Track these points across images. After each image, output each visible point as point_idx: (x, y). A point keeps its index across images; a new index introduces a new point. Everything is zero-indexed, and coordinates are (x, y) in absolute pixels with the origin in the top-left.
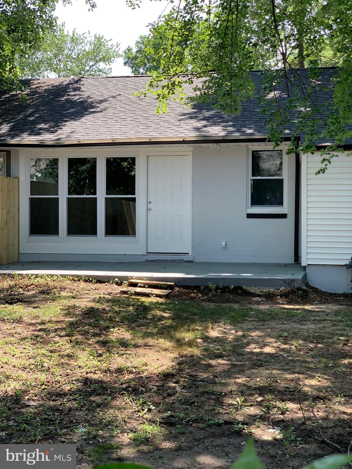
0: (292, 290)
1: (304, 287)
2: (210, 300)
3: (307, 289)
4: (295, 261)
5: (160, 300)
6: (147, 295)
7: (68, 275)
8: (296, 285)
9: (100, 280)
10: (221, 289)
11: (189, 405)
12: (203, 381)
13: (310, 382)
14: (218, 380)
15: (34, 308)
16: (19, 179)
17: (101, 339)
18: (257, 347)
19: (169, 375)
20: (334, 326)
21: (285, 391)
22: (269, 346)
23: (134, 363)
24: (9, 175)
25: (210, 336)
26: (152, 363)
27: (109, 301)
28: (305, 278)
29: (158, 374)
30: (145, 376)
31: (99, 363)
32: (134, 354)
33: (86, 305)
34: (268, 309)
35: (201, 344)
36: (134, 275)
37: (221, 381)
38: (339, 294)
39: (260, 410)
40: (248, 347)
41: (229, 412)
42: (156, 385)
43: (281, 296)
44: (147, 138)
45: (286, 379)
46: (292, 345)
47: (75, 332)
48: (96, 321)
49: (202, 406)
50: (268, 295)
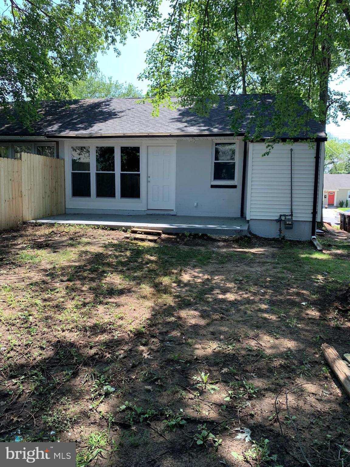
0: (241, 237)
1: (249, 235)
2: (185, 244)
3: (250, 236)
4: (241, 216)
5: (152, 244)
6: (143, 240)
7: (91, 225)
8: (244, 234)
9: (113, 228)
10: (193, 236)
11: (152, 383)
12: (170, 341)
13: (269, 340)
14: (185, 339)
15: (54, 252)
16: (64, 160)
17: (94, 285)
18: (219, 292)
19: (139, 334)
20: (274, 268)
21: (249, 355)
22: (229, 292)
23: (112, 316)
24: (58, 157)
25: (182, 279)
26: (128, 316)
27: (114, 245)
28: (249, 228)
29: (129, 332)
30: (117, 334)
31: (80, 316)
32: (116, 303)
33: (95, 249)
34: (225, 252)
35: (175, 289)
36: (135, 225)
37: (188, 340)
38: (271, 239)
39: (226, 392)
40: (212, 292)
41: (193, 397)
42: (124, 350)
43: (233, 241)
44: (146, 133)
45: (247, 337)
46: (247, 290)
47: (75, 277)
48: (96, 265)
49: (165, 386)
50: (225, 241)
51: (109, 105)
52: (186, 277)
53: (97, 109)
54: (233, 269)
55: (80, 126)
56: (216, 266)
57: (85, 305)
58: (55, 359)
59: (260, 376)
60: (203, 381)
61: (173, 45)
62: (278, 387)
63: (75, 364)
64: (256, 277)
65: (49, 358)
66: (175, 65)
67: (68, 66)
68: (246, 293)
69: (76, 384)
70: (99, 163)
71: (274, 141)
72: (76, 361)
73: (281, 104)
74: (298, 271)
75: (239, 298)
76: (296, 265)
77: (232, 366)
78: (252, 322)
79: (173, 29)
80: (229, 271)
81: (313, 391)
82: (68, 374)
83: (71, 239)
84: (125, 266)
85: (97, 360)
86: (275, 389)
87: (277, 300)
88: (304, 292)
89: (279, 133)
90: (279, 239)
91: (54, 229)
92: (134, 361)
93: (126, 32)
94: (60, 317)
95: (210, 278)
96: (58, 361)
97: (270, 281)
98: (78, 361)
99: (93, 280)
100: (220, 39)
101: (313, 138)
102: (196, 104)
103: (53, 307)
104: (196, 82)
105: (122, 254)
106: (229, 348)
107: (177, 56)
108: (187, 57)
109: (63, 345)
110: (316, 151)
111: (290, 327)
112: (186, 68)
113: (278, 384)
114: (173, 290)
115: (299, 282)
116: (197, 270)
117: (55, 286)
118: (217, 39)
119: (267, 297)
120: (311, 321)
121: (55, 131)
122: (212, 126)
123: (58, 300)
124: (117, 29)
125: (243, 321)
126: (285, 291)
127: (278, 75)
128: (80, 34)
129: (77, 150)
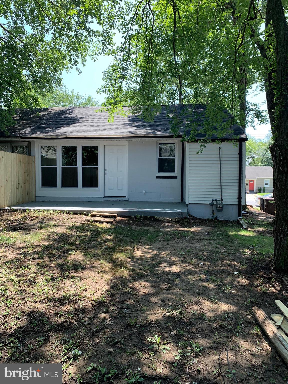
0: (182, 218)
1: (189, 217)
2: (136, 225)
4: (181, 201)
5: (109, 226)
6: (101, 222)
7: (57, 210)
8: (184, 216)
9: (75, 213)
10: (143, 218)
11: (114, 346)
12: (127, 309)
13: (209, 305)
14: (140, 306)
15: (26, 234)
16: (35, 157)
17: (61, 261)
18: (166, 265)
19: (101, 303)
20: (210, 244)
21: (193, 318)
22: (174, 265)
23: (77, 288)
24: (30, 154)
25: (135, 255)
26: (91, 288)
27: (77, 227)
28: (188, 211)
29: (92, 302)
30: (82, 304)
31: (50, 289)
32: (80, 277)
33: (61, 230)
34: (170, 231)
35: (130, 264)
36: (95, 210)
37: (142, 307)
38: (206, 219)
39: (176, 352)
40: (160, 266)
41: (149, 356)
42: (89, 317)
43: (176, 222)
44: (104, 135)
45: (191, 303)
46: (189, 263)
47: (45, 255)
48: (63, 244)
49: (124, 348)
50: (169, 221)
51: (72, 112)
52: (138, 253)
53: (63, 115)
54: (177, 245)
55: (48, 129)
56: (163, 243)
57: (53, 279)
58: (29, 328)
59: (204, 337)
60: (157, 343)
61: (124, 66)
62: (219, 345)
63: (47, 332)
64: (196, 252)
65: (24, 327)
66: (126, 82)
67: (39, 82)
68: (189, 266)
69: (48, 350)
70: (64, 159)
71: (206, 141)
72: (48, 329)
73: (211, 112)
74: (229, 246)
75: (183, 270)
76: (228, 241)
77: (180, 329)
78: (195, 290)
79: (124, 55)
80: (174, 247)
81: (248, 348)
82: (41, 341)
83: (41, 222)
84: (87, 245)
85: (66, 327)
86: (217, 348)
87: (214, 271)
88: (236, 263)
89: (210, 135)
90: (212, 219)
91: (26, 214)
92: (97, 327)
93: (86, 56)
94: (33, 290)
95: (158, 253)
96: (32, 329)
97: (207, 255)
98: (49, 329)
99: (60, 257)
100: (161, 62)
101: (237, 139)
102: (143, 113)
103: (27, 282)
104: (143, 95)
105: (84, 234)
106: (176, 313)
107: (128, 75)
108: (136, 76)
109: (36, 314)
110: (239, 149)
111: (226, 293)
112: (135, 84)
113: (219, 342)
114: (128, 265)
115: (231, 255)
116: (147, 247)
117: (28, 264)
118: (158, 62)
119: (206, 268)
120: (243, 287)
121: (28, 134)
122: (156, 130)
123: (31, 276)
124: (79, 54)
125: (187, 290)
126: (220, 263)
127: (207, 90)
128: (49, 57)
129: (45, 149)
